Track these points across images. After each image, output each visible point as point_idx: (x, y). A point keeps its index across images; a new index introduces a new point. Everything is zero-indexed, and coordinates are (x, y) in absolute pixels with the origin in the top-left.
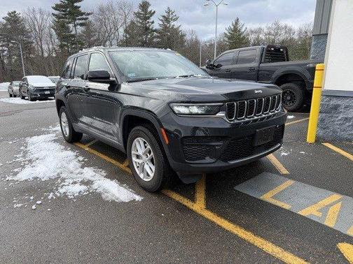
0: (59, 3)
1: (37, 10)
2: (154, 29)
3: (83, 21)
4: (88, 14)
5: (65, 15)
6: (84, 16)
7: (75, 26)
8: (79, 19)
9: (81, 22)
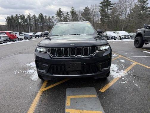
0: (103, 1)
1: (94, 5)
2: (147, 7)
3: (111, 8)
4: (114, 4)
5: (104, 6)
6: (112, 5)
7: (107, 10)
8: (110, 7)
9: (110, 8)
